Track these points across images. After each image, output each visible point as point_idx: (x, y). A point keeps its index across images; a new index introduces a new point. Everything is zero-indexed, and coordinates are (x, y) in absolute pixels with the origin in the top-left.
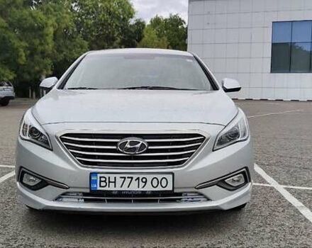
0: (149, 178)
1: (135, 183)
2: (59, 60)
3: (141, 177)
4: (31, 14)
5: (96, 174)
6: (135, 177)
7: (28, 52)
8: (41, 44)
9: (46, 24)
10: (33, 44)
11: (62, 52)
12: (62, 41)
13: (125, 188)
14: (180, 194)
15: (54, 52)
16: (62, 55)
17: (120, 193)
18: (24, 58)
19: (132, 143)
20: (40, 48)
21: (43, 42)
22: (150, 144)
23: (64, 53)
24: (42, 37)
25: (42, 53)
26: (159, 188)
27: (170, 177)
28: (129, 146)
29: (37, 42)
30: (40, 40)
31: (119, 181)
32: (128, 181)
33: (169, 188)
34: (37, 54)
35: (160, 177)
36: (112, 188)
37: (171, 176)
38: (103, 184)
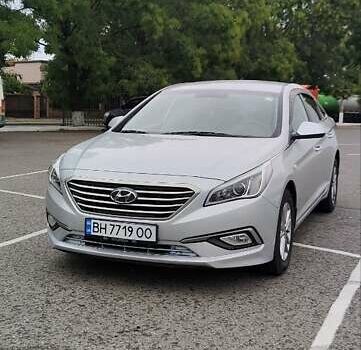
0: (135, 227)
1: (122, 231)
2: (251, 70)
3: (128, 226)
4: (212, 11)
5: (90, 219)
6: (123, 225)
7: (206, 62)
8: (224, 50)
9: (231, 23)
10: (213, 51)
11: (257, 58)
12: (258, 44)
13: (114, 235)
14: (168, 247)
15: (245, 59)
16: (256, 63)
17: (110, 240)
18: (200, 70)
19: (122, 193)
20: (223, 56)
21: (226, 47)
22: (140, 195)
23: (259, 60)
24: (225, 40)
25: (226, 61)
26: (144, 239)
27: (153, 229)
28: (120, 196)
29: (218, 47)
30: (223, 44)
31: (109, 228)
32: (117, 228)
33: (153, 239)
34: (218, 64)
35: (144, 228)
36: (102, 234)
37: (155, 227)
38: (96, 230)
